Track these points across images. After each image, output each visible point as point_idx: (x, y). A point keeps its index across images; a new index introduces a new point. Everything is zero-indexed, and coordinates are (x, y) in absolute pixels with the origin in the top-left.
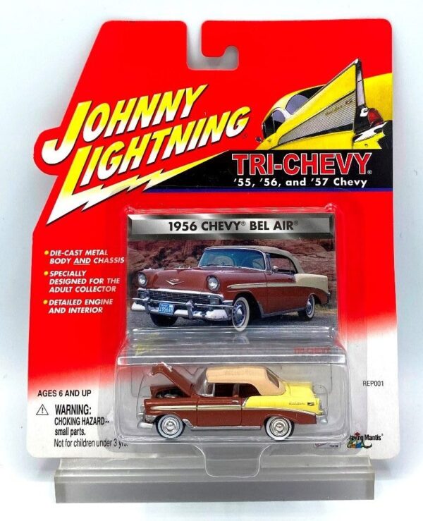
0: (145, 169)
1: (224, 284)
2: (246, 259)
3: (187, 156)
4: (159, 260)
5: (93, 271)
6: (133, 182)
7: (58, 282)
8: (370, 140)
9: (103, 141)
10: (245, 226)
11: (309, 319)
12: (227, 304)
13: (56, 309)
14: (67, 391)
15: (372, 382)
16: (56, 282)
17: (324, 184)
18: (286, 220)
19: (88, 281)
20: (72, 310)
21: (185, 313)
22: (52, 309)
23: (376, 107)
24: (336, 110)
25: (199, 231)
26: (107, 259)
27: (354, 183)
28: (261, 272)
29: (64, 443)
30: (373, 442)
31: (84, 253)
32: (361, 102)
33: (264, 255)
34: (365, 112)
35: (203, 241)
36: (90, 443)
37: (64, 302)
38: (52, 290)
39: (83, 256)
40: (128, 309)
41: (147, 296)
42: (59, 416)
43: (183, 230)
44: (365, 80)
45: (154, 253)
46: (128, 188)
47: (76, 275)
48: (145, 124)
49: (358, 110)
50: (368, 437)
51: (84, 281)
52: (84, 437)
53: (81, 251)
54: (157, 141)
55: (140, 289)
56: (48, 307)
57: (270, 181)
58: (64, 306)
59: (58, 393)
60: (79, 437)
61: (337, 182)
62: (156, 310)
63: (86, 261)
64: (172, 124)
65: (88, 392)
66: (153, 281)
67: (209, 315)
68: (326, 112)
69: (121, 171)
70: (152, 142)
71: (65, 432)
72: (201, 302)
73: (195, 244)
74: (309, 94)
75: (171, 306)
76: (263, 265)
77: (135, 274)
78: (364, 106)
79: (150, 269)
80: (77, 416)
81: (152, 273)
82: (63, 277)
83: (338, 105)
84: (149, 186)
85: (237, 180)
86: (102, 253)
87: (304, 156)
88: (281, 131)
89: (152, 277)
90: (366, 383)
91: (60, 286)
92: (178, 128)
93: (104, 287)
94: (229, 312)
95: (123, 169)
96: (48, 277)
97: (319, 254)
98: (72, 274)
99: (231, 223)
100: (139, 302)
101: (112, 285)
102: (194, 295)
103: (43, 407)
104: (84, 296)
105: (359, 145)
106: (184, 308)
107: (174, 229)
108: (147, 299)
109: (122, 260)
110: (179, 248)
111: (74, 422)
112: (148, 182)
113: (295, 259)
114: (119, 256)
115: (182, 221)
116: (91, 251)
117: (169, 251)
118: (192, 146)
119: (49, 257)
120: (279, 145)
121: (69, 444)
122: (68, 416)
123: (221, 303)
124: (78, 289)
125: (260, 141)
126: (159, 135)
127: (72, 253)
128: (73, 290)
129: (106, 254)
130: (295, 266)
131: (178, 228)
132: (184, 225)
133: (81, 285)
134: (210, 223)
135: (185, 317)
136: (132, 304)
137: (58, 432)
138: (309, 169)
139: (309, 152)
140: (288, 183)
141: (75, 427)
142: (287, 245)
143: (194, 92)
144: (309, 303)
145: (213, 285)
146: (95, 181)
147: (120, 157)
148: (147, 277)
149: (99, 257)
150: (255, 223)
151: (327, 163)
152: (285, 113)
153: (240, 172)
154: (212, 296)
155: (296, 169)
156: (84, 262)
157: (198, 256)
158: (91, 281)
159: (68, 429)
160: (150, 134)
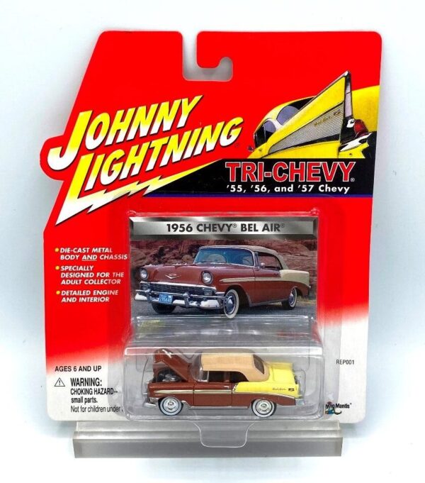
0: (144, 175)
1: (216, 279)
2: (237, 257)
3: (184, 164)
4: (159, 257)
5: (99, 266)
6: (133, 188)
7: (69, 275)
8: (355, 149)
9: (104, 149)
10: (237, 228)
11: (292, 308)
12: (219, 295)
13: (68, 299)
14: (80, 367)
15: (344, 361)
16: (67, 275)
17: (310, 190)
18: (274, 223)
19: (96, 275)
20: (82, 300)
21: (182, 302)
22: (64, 298)
23: (363, 119)
24: (325, 120)
25: (195, 232)
26: (112, 256)
27: (337, 190)
28: (250, 268)
29: (80, 409)
30: (343, 410)
31: (90, 250)
32: (348, 114)
33: (253, 253)
34: (351, 123)
35: (198, 241)
36: (102, 409)
37: (75, 293)
38: (63, 282)
39: (90, 253)
40: (132, 299)
41: (149, 288)
42: (74, 387)
43: (180, 231)
44: (354, 92)
45: (154, 252)
46: (129, 193)
47: (85, 270)
48: (143, 133)
49: (345, 121)
50: (338, 406)
51: (92, 275)
52: (96, 405)
53: (88, 249)
54: (155, 150)
55: (142, 282)
56: (61, 297)
57: (260, 188)
58: (75, 296)
59: (72, 369)
60: (92, 404)
61: (322, 188)
62: (157, 300)
63: (93, 258)
64: (169, 133)
65: (99, 368)
66: (153, 276)
67: (204, 304)
68: (315, 122)
69: (122, 177)
70: (150, 150)
71: (80, 401)
72: (197, 294)
73: (191, 243)
74: (299, 106)
75: (170, 297)
76: (252, 262)
77: (137, 270)
78: (351, 117)
79: (150, 265)
80: (89, 387)
81: (152, 268)
82: (73, 271)
83: (327, 116)
84: (147, 191)
85: (230, 187)
86: (107, 250)
87: (292, 165)
88: (272, 140)
89: (153, 272)
90: (338, 362)
91: (70, 279)
92: (175, 138)
93: (110, 280)
94: (221, 302)
95: (124, 175)
96: (60, 271)
97: (302, 253)
98: (81, 268)
99: (224, 225)
100: (141, 293)
101: (118, 278)
102: (190, 287)
103: (60, 380)
104: (92, 288)
105: (344, 155)
106: (181, 298)
107: (172, 230)
108: (148, 291)
109: (126, 257)
110: (177, 247)
111: (88, 392)
112: (147, 187)
113: (281, 257)
114: (122, 253)
115: (179, 223)
116: (97, 249)
117: (168, 250)
118: (188, 155)
119: (59, 254)
120: (269, 154)
121: (84, 410)
122: (82, 387)
123: (214, 294)
124: (87, 282)
125: (251, 149)
126: (157, 144)
127: (80, 250)
128: (83, 282)
129: (111, 252)
130: (280, 264)
131: (176, 229)
132: (181, 227)
133: (89, 278)
134: (205, 225)
135: (182, 306)
136: (135, 295)
137: (74, 400)
138: (297, 176)
139: (297, 161)
140: (277, 189)
141: (88, 396)
142: (273, 245)
143: (189, 103)
144: (292, 295)
145: (207, 279)
146: (98, 186)
147: (121, 164)
148: (148, 272)
149: (104, 254)
150: (245, 225)
151: (313, 171)
152: (277, 124)
153: (233, 179)
154: (206, 289)
155: (285, 176)
156: (91, 258)
157: (193, 254)
158: (98, 274)
159: (82, 398)
160: (149, 143)
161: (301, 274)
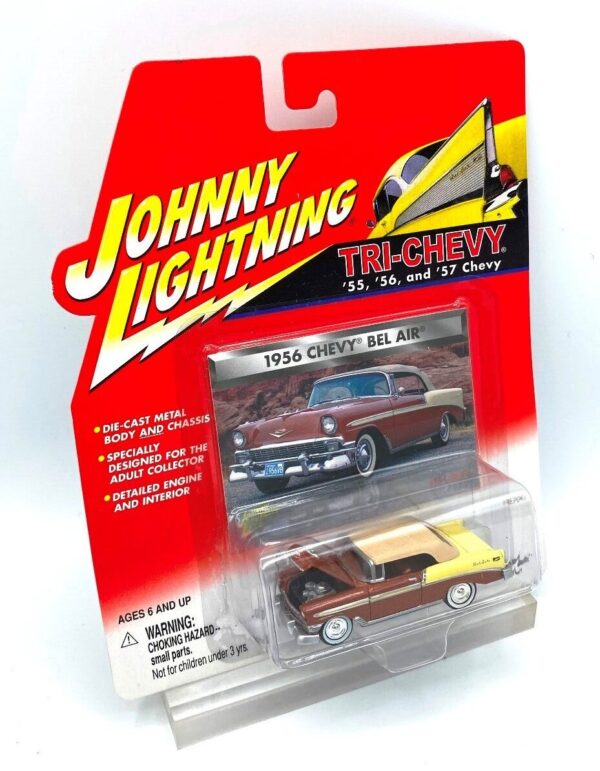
0: (223, 287)
1: (342, 423)
2: (364, 386)
3: (279, 260)
4: (258, 410)
5: (168, 441)
6: (208, 309)
7: (120, 466)
8: (503, 207)
9: (157, 254)
10: (362, 342)
11: (445, 444)
12: (348, 446)
13: (124, 504)
14: (159, 606)
15: (515, 500)
16: (118, 467)
17: (452, 273)
18: (410, 327)
19: (164, 456)
20: (147, 501)
21: (298, 469)
22: (118, 505)
23: (509, 163)
24: (463, 170)
25: (305, 360)
26: (186, 421)
27: (486, 266)
28: (384, 398)
29: (166, 671)
30: (522, 566)
32: (492, 158)
33: (387, 376)
34: (496, 170)
35: (311, 374)
36: (201, 661)
37: (135, 492)
38: (114, 479)
39: (152, 424)
40: (224, 481)
41: (248, 459)
42: (152, 640)
43: (284, 363)
44: (496, 127)
45: (249, 402)
46: (202, 318)
47: (146, 452)
48: (215, 221)
49: (489, 168)
51: (159, 457)
52: (190, 657)
53: (147, 418)
54: (235, 244)
55: (237, 452)
56: (112, 504)
57: (387, 279)
58: (135, 497)
59: (146, 613)
60: (184, 658)
61: (467, 267)
62: (262, 475)
63: (157, 431)
64: (253, 216)
65: (187, 600)
66: (253, 438)
67: (329, 465)
68: (451, 175)
69: (189, 295)
70: (228, 246)
71: (164, 658)
72: (318, 452)
73: (301, 378)
74: (429, 153)
75: (280, 465)
76: (386, 388)
77: (229, 434)
78: (495, 162)
79: (247, 423)
80: (176, 634)
81: (250, 428)
82: (127, 459)
83: (464, 165)
84: (230, 310)
85: (347, 284)
86: (178, 414)
87: (427, 239)
88: (398, 207)
89: (252, 433)
90: (508, 502)
91: (124, 472)
92: (263, 222)
93: (187, 460)
94: (352, 456)
95: (192, 291)
96: (106, 463)
97: (450, 363)
98: (140, 451)
99: (344, 343)
100: (238, 470)
102: (307, 444)
103: (128, 635)
104: (160, 478)
105: (491, 216)
106: (297, 463)
107: (272, 363)
108: (248, 463)
109: (207, 418)
110: (281, 389)
111: (175, 641)
112: (229, 304)
113: (424, 375)
114: (202, 413)
115: (281, 352)
116: (161, 415)
117: (269, 394)
118: (284, 246)
119: (102, 435)
120: (396, 229)
121: (172, 670)
122: (166, 637)
123: (340, 446)
124: (152, 470)
125: (372, 226)
126: (238, 235)
127: (135, 423)
128: (145, 473)
129: (184, 415)
130: (424, 384)
131: (278, 362)
132: (285, 357)
133: (155, 464)
134: (318, 347)
135: (298, 475)
136: (229, 474)
137: (154, 661)
138: (434, 255)
139: (433, 233)
140: (410, 278)
141: (177, 648)
142: (413, 359)
144: (443, 425)
145: (329, 426)
146: (154, 315)
147: (185, 275)
148: (244, 434)
149: (174, 420)
150: (373, 337)
151: (455, 245)
152: (402, 183)
153: (350, 273)
154: (329, 441)
155: (419, 257)
156: (154, 432)
157: (306, 393)
158: (168, 455)
159: (167, 652)
160: (224, 236)
161: (453, 392)
